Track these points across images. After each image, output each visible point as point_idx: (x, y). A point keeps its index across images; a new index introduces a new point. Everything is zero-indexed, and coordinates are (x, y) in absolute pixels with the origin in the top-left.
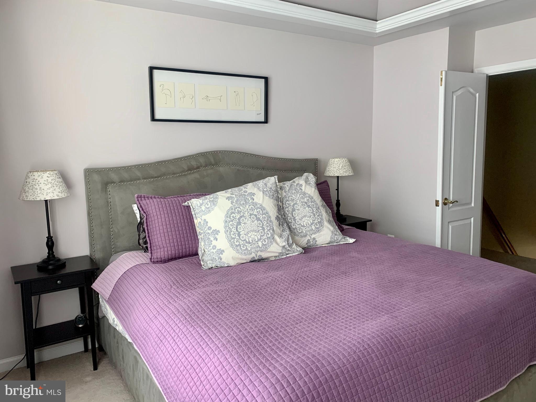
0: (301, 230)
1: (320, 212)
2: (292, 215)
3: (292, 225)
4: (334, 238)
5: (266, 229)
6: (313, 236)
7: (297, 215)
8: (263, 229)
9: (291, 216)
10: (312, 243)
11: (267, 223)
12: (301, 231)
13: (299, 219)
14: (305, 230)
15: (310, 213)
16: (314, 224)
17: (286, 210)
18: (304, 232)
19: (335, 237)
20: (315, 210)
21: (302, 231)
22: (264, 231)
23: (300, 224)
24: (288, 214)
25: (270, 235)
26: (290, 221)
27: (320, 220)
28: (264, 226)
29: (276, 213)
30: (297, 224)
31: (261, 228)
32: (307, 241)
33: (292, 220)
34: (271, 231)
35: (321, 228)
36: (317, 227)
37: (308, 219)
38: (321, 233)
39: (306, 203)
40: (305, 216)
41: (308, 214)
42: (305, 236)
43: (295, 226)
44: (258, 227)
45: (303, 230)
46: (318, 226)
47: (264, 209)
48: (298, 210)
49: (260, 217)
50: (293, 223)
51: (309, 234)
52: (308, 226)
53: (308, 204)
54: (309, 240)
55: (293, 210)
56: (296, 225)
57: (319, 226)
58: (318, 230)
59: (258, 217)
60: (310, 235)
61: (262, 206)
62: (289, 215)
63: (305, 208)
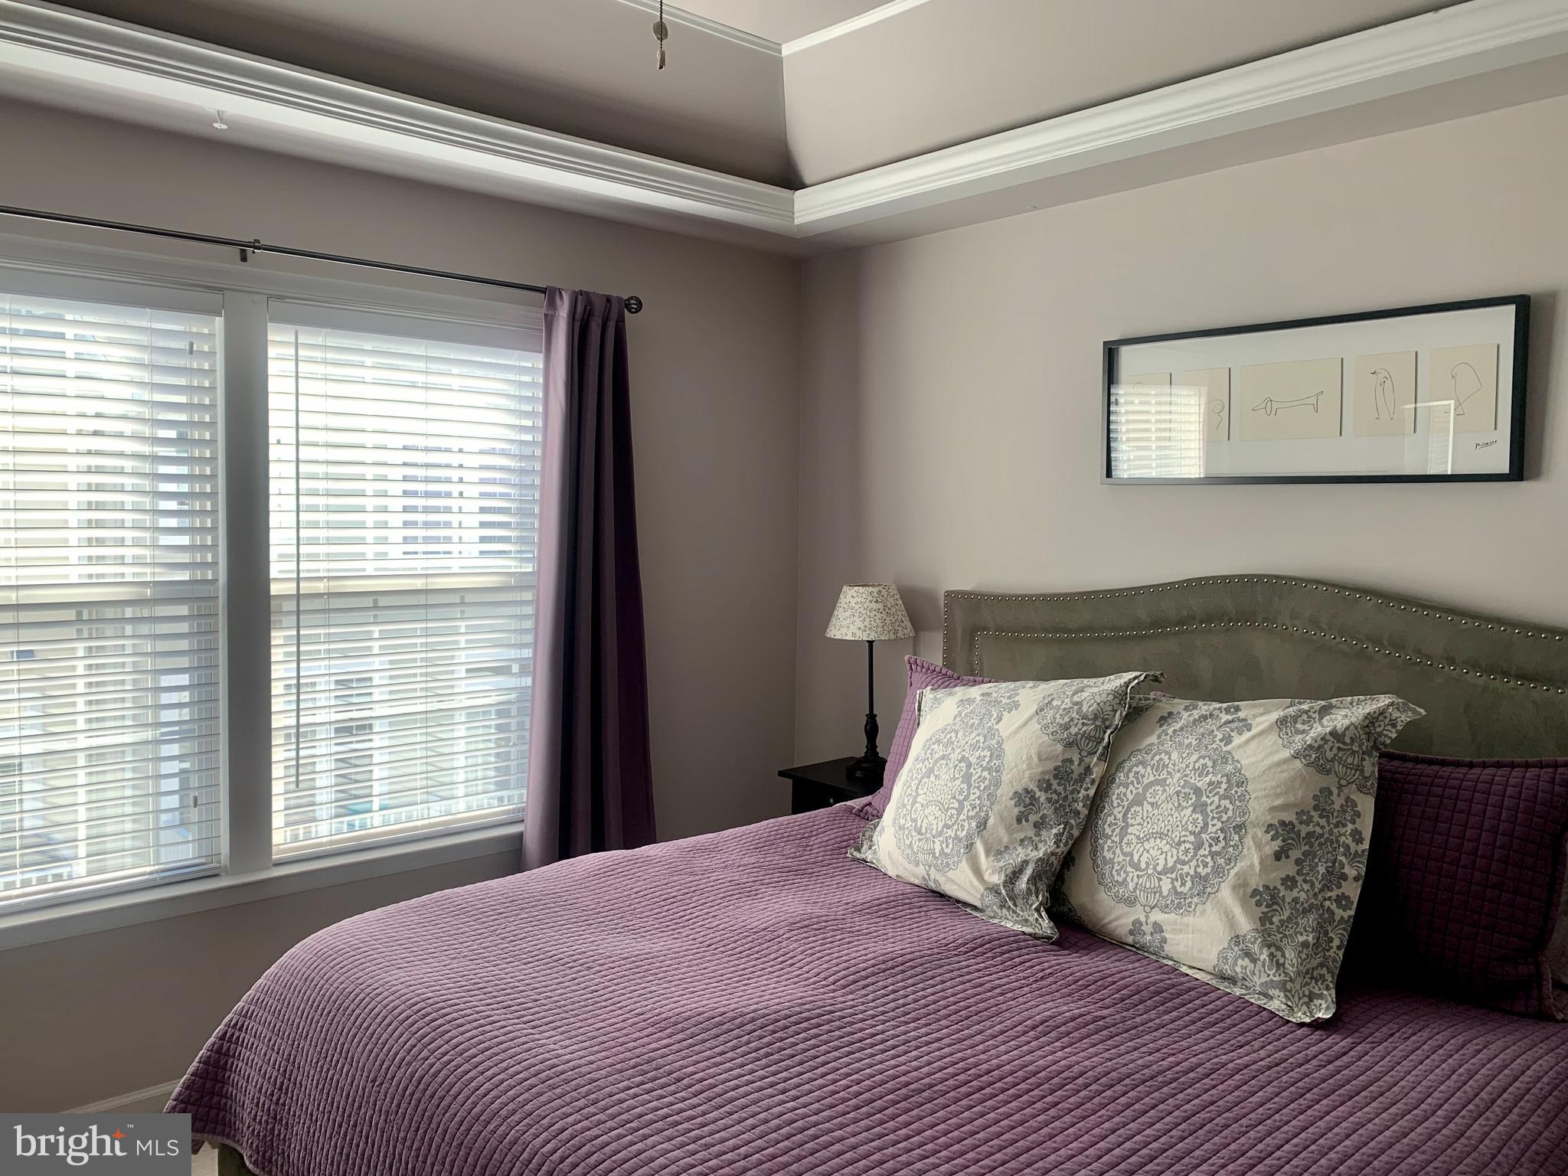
0: (1123, 876)
1: (1235, 847)
2: (1125, 815)
3: (1106, 848)
4: (1235, 964)
5: (965, 811)
6: (1157, 916)
7: (1139, 820)
8: (960, 810)
9: (1120, 816)
10: (1149, 938)
11: (979, 798)
12: (1120, 879)
13: (1138, 837)
14: (1135, 879)
15: (1186, 829)
16: (1174, 876)
17: (1117, 791)
18: (1131, 886)
19: (1240, 962)
20: (1215, 826)
21: (1125, 880)
22: (959, 815)
23: (1131, 855)
24: (1115, 804)
25: (964, 833)
26: (1108, 831)
27: (1208, 870)
28: (965, 803)
29: (1026, 780)
30: (1122, 850)
31: (956, 805)
32: (1134, 923)
33: (1113, 831)
34: (974, 824)
35: (1195, 899)
36: (1179, 889)
37: (1167, 848)
38: (1186, 919)
39: (1198, 791)
40: (1161, 835)
41: (1176, 836)
42: (1131, 902)
43: (1114, 853)
44: (954, 798)
45: (1129, 879)
46: (1185, 889)
47: (999, 757)
48: (1152, 804)
49: (974, 772)
50: (1113, 842)
51: (1142, 899)
52: (1150, 872)
53: (1204, 798)
54: (1141, 924)
55: (1138, 801)
56: (1118, 851)
57: (1191, 889)
58: (1179, 903)
59: (972, 770)
60: (1148, 909)
61: (1000, 747)
62: (1116, 812)
63: (1183, 808)
